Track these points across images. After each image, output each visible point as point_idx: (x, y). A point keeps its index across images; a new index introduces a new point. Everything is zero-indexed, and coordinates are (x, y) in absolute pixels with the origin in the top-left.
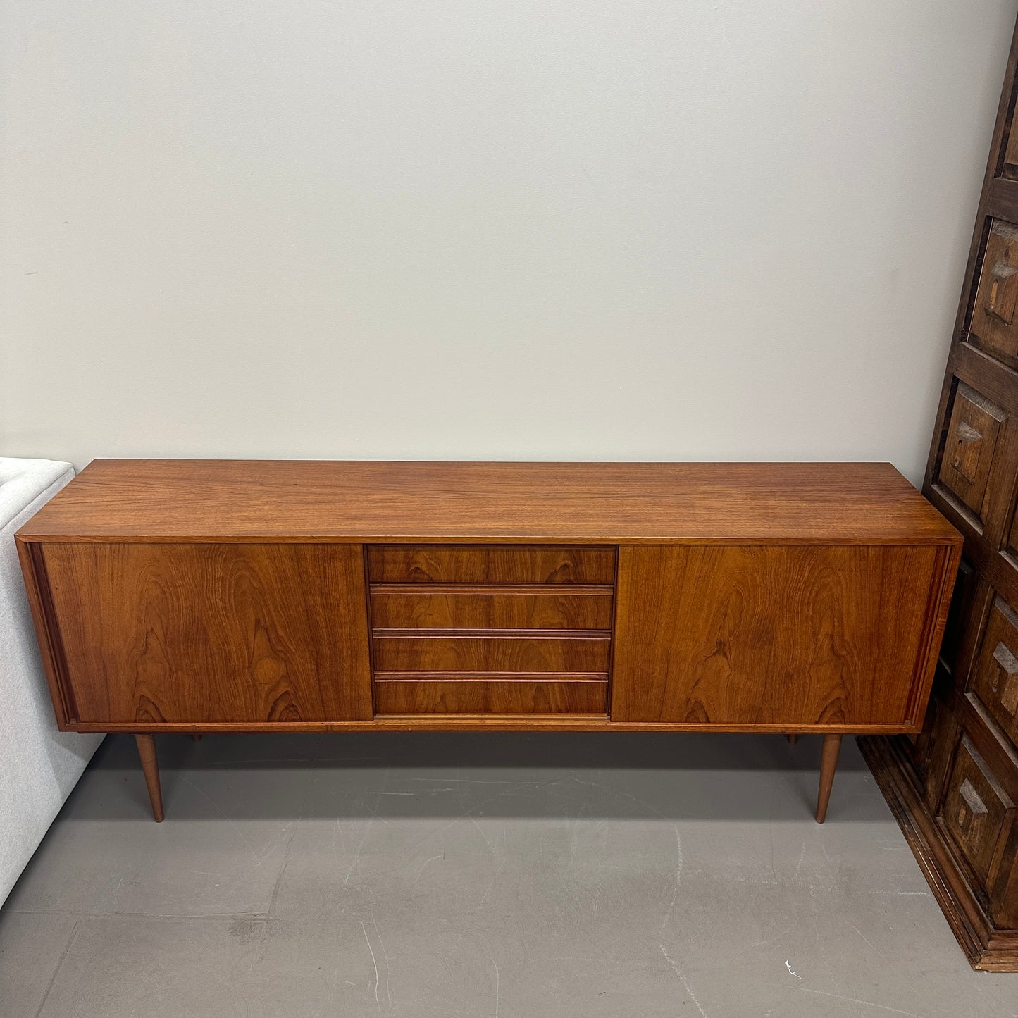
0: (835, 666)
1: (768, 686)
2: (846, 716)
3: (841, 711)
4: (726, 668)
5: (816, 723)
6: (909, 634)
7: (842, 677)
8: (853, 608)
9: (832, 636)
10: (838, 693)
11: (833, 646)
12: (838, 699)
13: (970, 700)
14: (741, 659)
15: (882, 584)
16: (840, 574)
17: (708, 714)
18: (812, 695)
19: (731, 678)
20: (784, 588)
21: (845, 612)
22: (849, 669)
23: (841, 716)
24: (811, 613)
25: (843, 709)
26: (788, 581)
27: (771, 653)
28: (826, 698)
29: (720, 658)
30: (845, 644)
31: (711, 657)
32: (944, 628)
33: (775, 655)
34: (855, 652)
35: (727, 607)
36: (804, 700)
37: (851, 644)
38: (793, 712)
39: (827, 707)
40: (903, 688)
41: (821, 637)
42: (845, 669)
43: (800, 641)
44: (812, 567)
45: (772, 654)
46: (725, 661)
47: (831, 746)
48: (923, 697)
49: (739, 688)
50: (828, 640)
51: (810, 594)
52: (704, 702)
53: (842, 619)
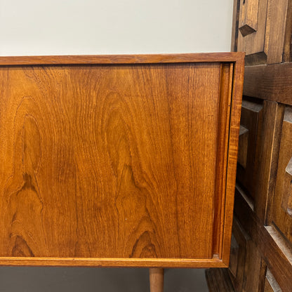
0: (139, 199)
1: (79, 219)
2: (157, 249)
3: (152, 245)
4: (37, 201)
5: (130, 257)
6: (203, 164)
7: (147, 210)
8: (145, 137)
9: (130, 167)
10: (145, 227)
11: (133, 179)
12: (146, 232)
13: (269, 232)
14: (49, 192)
15: (170, 110)
16: (127, 99)
17: (31, 248)
18: (121, 228)
19: (44, 212)
20: (76, 117)
21: (138, 141)
22: (151, 202)
23: (152, 250)
24: (106, 143)
25: (152, 242)
26: (77, 108)
27: (76, 186)
28: (136, 231)
29: (30, 192)
30: (144, 176)
31: (21, 190)
32: (236, 157)
33: (80, 188)
34: (154, 184)
35: (25, 138)
36: (115, 233)
37: (150, 176)
38: (107, 246)
39: (137, 241)
40: (206, 221)
41: (120, 168)
42: (148, 201)
43: (101, 173)
44: (99, 92)
45: (78, 188)
46: (35, 194)
47: (154, 279)
48: (226, 230)
49: (53, 222)
50: (127, 171)
51: (102, 123)
52: (25, 237)
53: (137, 148)
